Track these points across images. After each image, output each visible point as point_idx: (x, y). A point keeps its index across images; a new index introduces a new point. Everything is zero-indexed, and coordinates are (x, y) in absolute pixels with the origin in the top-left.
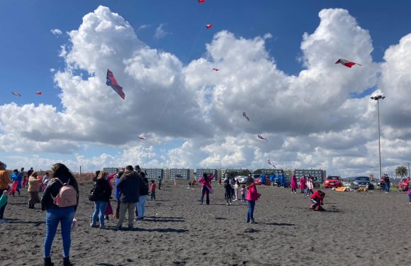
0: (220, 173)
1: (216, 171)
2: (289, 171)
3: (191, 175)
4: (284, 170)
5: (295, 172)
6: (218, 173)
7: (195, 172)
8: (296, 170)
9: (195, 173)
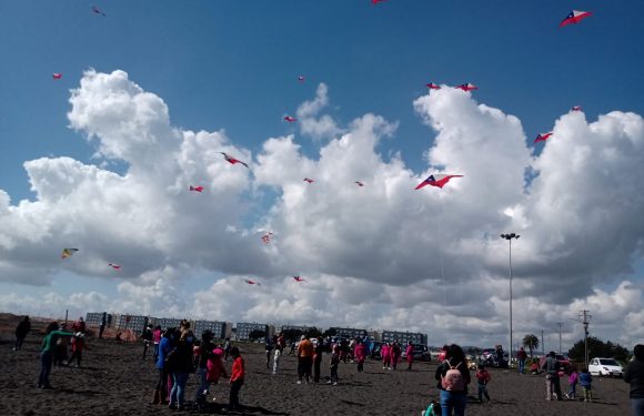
0: (274, 331)
1: (267, 326)
2: (376, 333)
3: (228, 331)
4: (369, 330)
5: (384, 336)
6: (271, 330)
7: (235, 326)
8: (385, 332)
9: (234, 330)
